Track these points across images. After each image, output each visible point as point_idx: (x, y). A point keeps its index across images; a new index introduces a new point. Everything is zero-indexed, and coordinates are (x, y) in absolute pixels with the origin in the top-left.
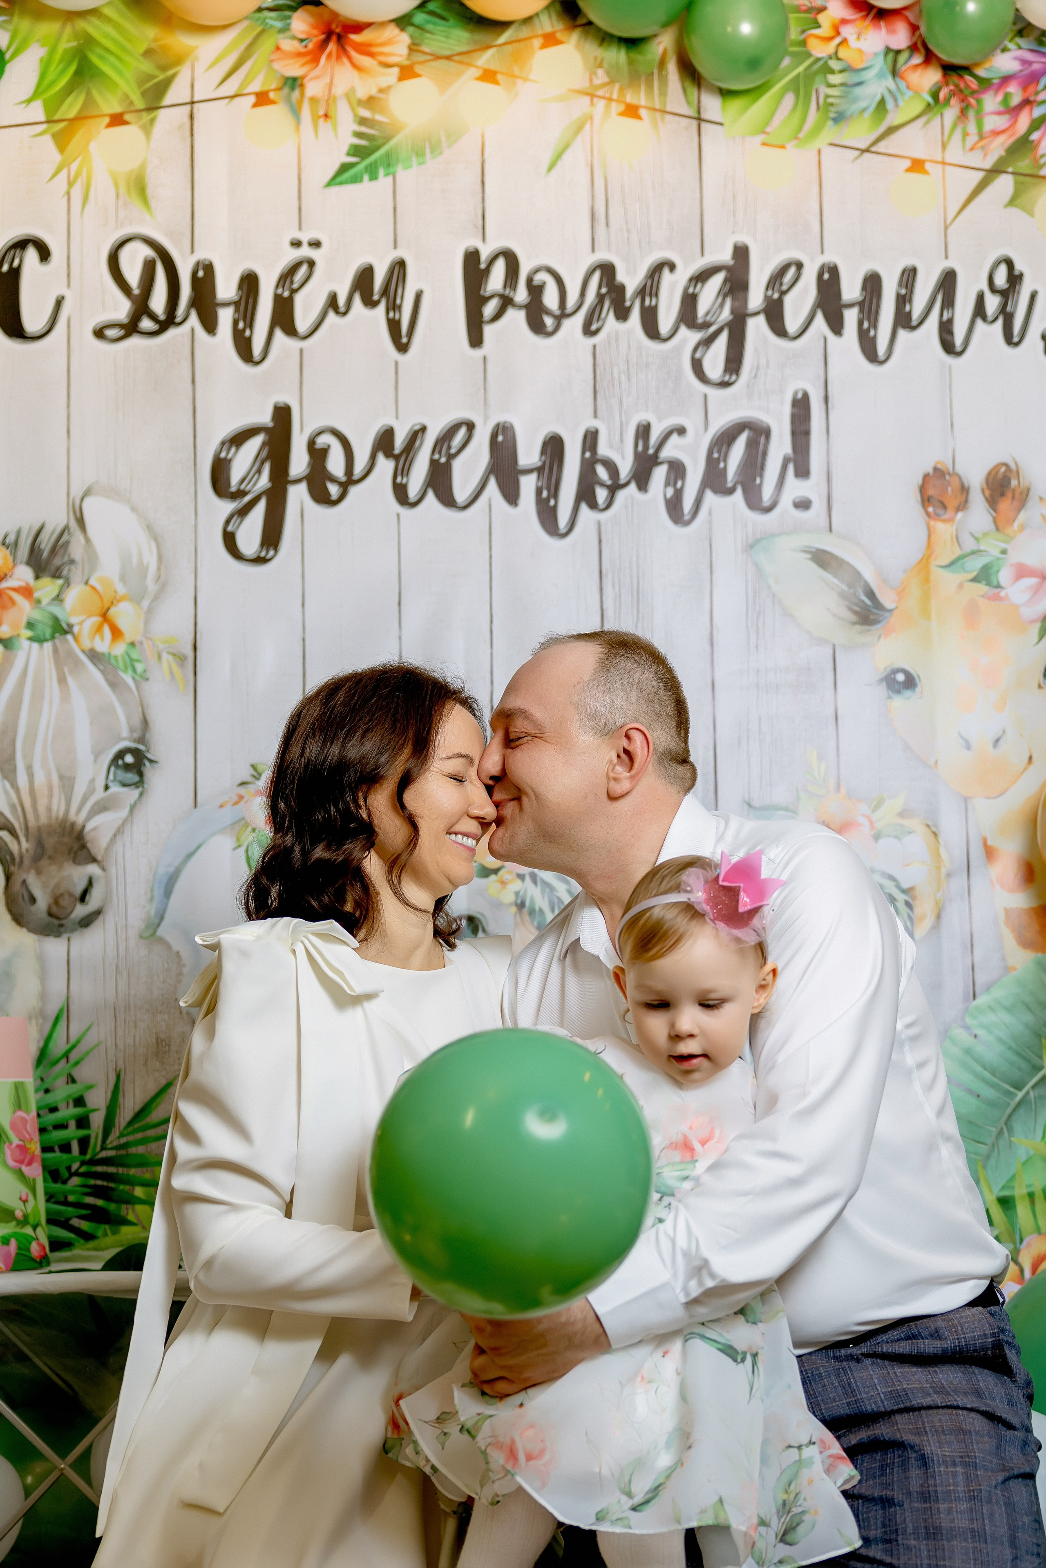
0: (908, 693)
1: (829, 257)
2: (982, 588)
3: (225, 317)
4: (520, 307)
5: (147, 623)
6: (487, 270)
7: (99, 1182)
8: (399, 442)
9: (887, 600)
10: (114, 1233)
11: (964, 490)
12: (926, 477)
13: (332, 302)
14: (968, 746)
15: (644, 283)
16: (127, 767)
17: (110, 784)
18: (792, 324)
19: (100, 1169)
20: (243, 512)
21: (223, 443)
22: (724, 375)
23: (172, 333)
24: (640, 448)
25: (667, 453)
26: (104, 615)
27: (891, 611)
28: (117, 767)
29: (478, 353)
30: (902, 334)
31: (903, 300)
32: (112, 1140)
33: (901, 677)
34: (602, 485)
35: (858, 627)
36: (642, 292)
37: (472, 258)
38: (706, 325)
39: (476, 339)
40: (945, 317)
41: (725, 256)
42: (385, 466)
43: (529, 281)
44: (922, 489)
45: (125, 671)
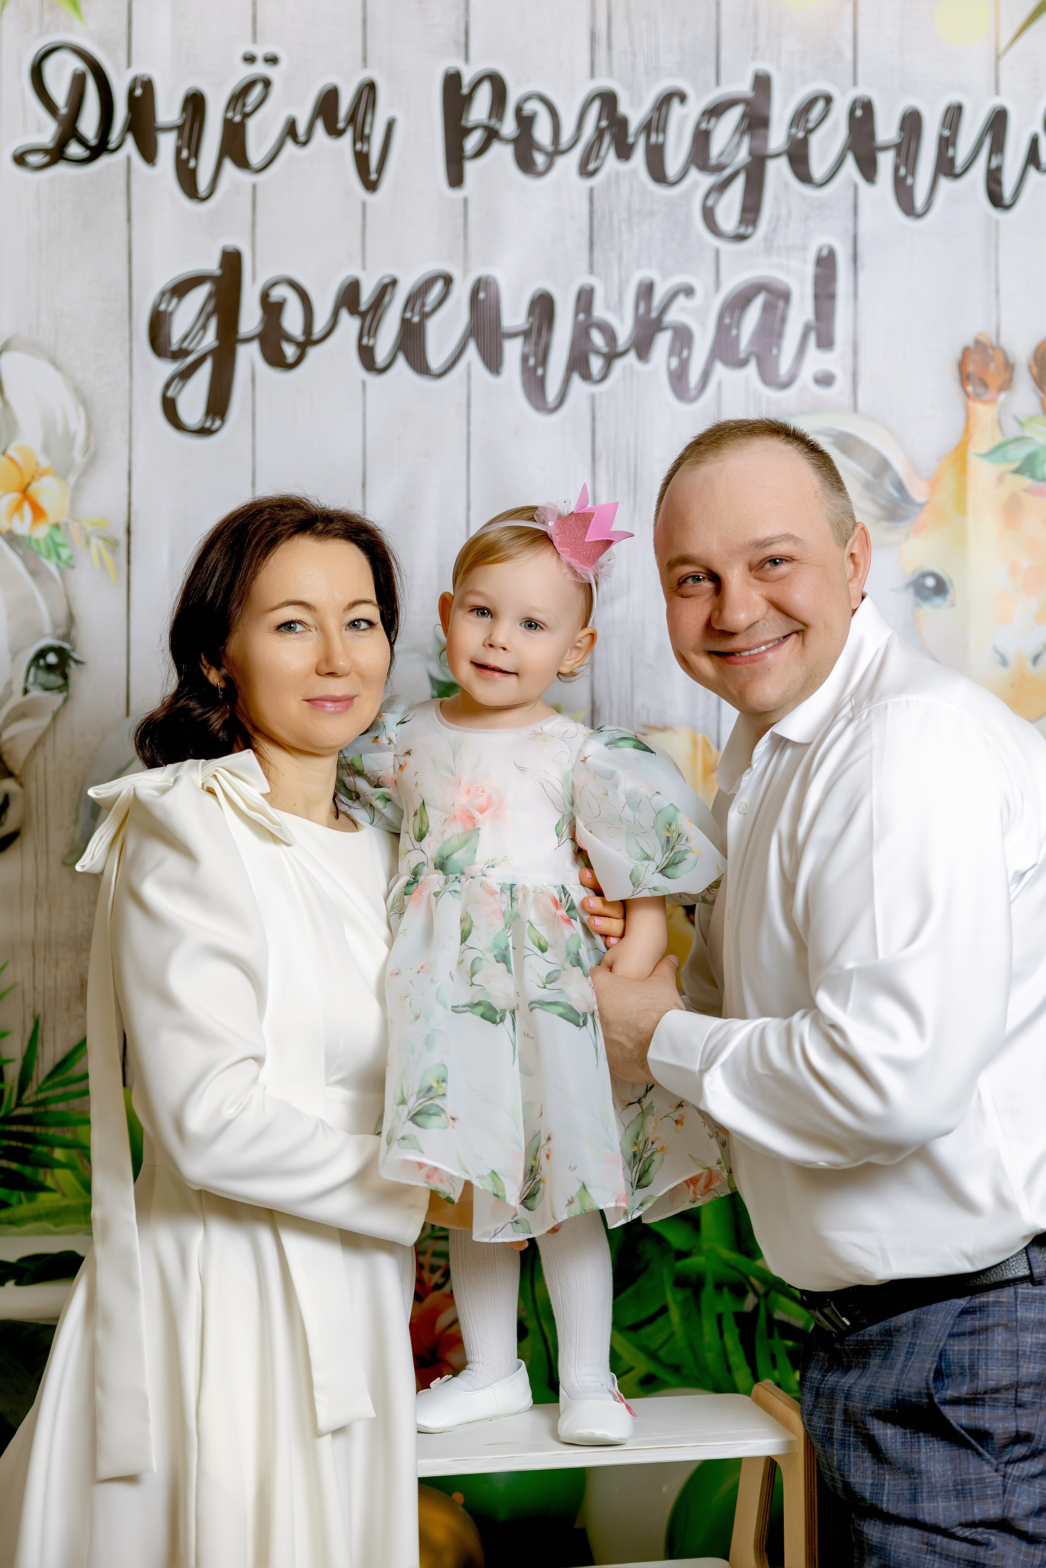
0: (938, 600)
1: (863, 91)
2: (1025, 481)
3: (167, 144)
4: (507, 141)
5: (73, 501)
6: (470, 97)
7: (13, 1143)
8: (366, 296)
9: (918, 492)
10: (30, 1200)
11: (1009, 366)
12: (966, 351)
13: (291, 130)
14: (1004, 662)
15: (649, 117)
16: (49, 668)
17: (30, 687)
18: (818, 168)
19: (14, 1128)
20: (185, 375)
21: (163, 294)
22: (738, 227)
23: (104, 161)
24: (642, 310)
25: (673, 316)
26: (24, 492)
27: (921, 506)
28: (38, 667)
29: (457, 194)
30: (944, 183)
31: (946, 143)
32: (30, 1095)
33: (930, 582)
34: (598, 352)
35: (884, 524)
36: (647, 127)
37: (452, 81)
38: (720, 168)
39: (456, 178)
40: (994, 163)
41: (744, 87)
42: (349, 325)
43: (519, 110)
44: (962, 365)
45: (48, 557)
